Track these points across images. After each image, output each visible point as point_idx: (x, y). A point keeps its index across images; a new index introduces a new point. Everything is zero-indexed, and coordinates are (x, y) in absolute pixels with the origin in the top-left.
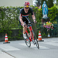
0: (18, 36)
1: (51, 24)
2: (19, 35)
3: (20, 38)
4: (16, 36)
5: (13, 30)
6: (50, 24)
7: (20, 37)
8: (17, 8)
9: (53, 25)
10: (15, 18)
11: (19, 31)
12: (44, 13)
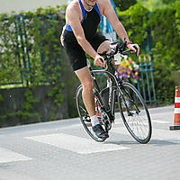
0: (24, 110)
1: (131, 64)
2: (28, 106)
3: (30, 115)
4: (17, 111)
5: (5, 89)
6: (128, 63)
7: (31, 111)
8: (15, 17)
9: (136, 66)
10: (10, 50)
11: (26, 94)
12: (105, 29)
